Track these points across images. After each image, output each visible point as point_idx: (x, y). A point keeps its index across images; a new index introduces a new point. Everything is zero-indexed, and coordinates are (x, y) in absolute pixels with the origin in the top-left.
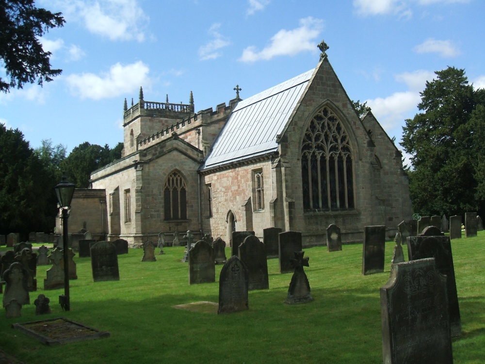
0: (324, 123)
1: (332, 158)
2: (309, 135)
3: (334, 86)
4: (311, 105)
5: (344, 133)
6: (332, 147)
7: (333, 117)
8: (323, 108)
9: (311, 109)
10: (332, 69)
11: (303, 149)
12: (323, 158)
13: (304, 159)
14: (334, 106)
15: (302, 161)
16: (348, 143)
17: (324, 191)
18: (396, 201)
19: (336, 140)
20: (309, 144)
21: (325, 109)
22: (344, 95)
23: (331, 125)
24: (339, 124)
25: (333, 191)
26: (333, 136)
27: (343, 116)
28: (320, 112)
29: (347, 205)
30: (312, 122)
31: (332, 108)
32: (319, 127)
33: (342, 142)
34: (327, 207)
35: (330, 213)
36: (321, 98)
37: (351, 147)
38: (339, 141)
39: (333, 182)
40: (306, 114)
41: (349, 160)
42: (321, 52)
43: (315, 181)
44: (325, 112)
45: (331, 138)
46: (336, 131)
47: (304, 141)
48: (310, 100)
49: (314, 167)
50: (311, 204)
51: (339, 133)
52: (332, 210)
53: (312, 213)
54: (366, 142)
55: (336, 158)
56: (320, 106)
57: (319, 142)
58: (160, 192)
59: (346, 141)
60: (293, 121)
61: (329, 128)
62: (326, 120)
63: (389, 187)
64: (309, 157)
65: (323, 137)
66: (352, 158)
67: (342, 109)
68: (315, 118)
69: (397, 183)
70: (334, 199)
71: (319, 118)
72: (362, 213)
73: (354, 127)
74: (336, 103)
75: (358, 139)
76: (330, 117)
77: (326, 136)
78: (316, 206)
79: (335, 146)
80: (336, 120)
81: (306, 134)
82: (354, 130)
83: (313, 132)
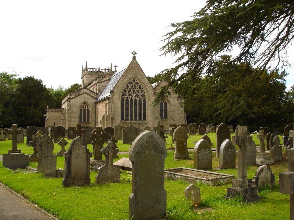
0: (133, 85)
1: (136, 99)
2: (125, 90)
3: (138, 69)
4: (126, 78)
5: (143, 89)
6: (136, 95)
7: (138, 82)
8: (133, 79)
9: (126, 79)
10: (137, 62)
11: (122, 96)
12: (132, 100)
13: (123, 100)
14: (137, 78)
15: (121, 100)
16: (144, 93)
17: (131, 113)
18: (176, 117)
19: (139, 92)
20: (125, 94)
21: (134, 79)
22: (143, 73)
23: (136, 86)
24: (140, 85)
25: (136, 113)
26: (137, 90)
27: (142, 82)
28: (131, 81)
29: (142, 119)
30: (127, 85)
31: (137, 79)
32: (130, 87)
33: (141, 92)
34: (133, 119)
35: (134, 122)
36: (131, 75)
37: (146, 95)
38: (140, 92)
39: (136, 109)
40: (124, 81)
41: (144, 100)
42: (133, 56)
43: (127, 109)
44: (134, 81)
45: (136, 91)
46: (138, 88)
47: (123, 92)
48: (126, 76)
49: (127, 103)
50: (125, 118)
51: (140, 89)
52: (134, 121)
53: (124, 122)
54: (152, 93)
55: (138, 100)
56: (131, 78)
57: (130, 93)
58: (78, 111)
59: (144, 92)
60: (117, 85)
61: (135, 87)
62: (134, 84)
63: (173, 111)
64: (125, 99)
65: (132, 91)
66: (146, 99)
67: (141, 79)
68: (129, 83)
69: (178, 110)
70: (136, 116)
71: (130, 83)
72: (149, 122)
73: (147, 87)
74: (138, 77)
75: (148, 91)
76: (136, 83)
77: (134, 91)
78: (127, 119)
79: (138, 94)
80: (139, 83)
81: (124, 90)
82: (147, 88)
83: (127, 89)
